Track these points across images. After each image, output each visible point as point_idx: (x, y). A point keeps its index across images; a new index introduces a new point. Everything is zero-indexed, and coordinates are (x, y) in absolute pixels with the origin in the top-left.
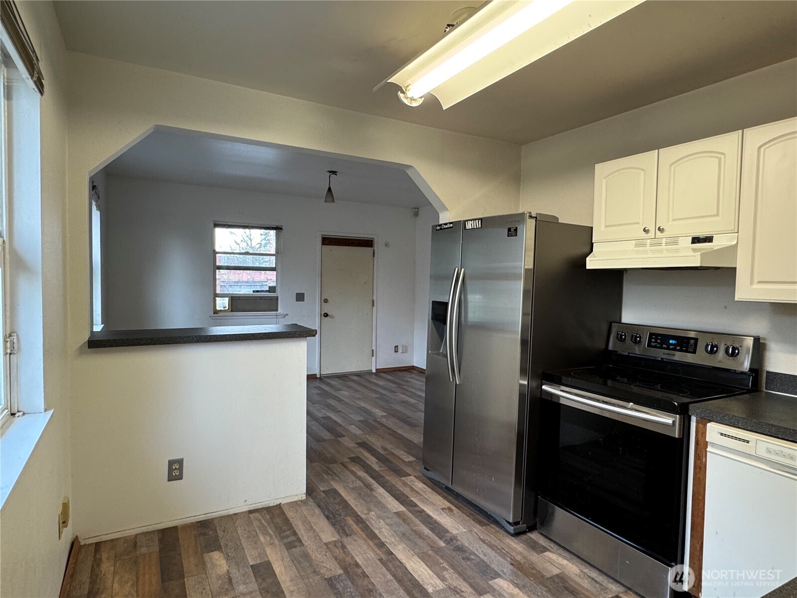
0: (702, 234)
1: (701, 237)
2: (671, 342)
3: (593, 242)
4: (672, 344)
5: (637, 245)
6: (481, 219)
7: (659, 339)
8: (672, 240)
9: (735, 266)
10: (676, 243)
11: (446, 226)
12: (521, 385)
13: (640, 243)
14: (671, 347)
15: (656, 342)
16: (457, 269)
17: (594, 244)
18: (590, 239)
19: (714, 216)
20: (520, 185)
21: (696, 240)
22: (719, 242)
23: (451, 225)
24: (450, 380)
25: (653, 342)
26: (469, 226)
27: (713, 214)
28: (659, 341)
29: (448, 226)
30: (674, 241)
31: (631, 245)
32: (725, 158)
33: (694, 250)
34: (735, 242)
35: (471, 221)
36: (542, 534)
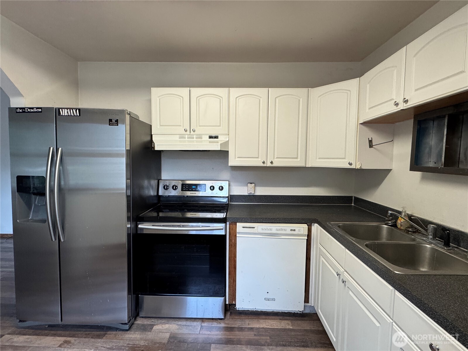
0: (214, 135)
1: (213, 136)
2: (193, 187)
3: (152, 134)
4: (194, 188)
5: (180, 138)
6: (79, 110)
7: (187, 186)
8: (199, 136)
9: (228, 150)
10: (201, 138)
11: (32, 110)
12: (128, 228)
13: (182, 136)
14: (194, 190)
15: (186, 188)
16: (52, 148)
17: (153, 135)
18: (151, 132)
19: (218, 126)
20: (78, 89)
21: (211, 137)
22: (222, 139)
23: (40, 110)
24: (52, 240)
25: (184, 188)
26: (64, 113)
27: (218, 125)
28: (187, 187)
29: (35, 110)
30: (200, 137)
31: (177, 138)
32: (222, 99)
33: (210, 142)
34: (228, 139)
35: (67, 109)
36: (142, 317)
